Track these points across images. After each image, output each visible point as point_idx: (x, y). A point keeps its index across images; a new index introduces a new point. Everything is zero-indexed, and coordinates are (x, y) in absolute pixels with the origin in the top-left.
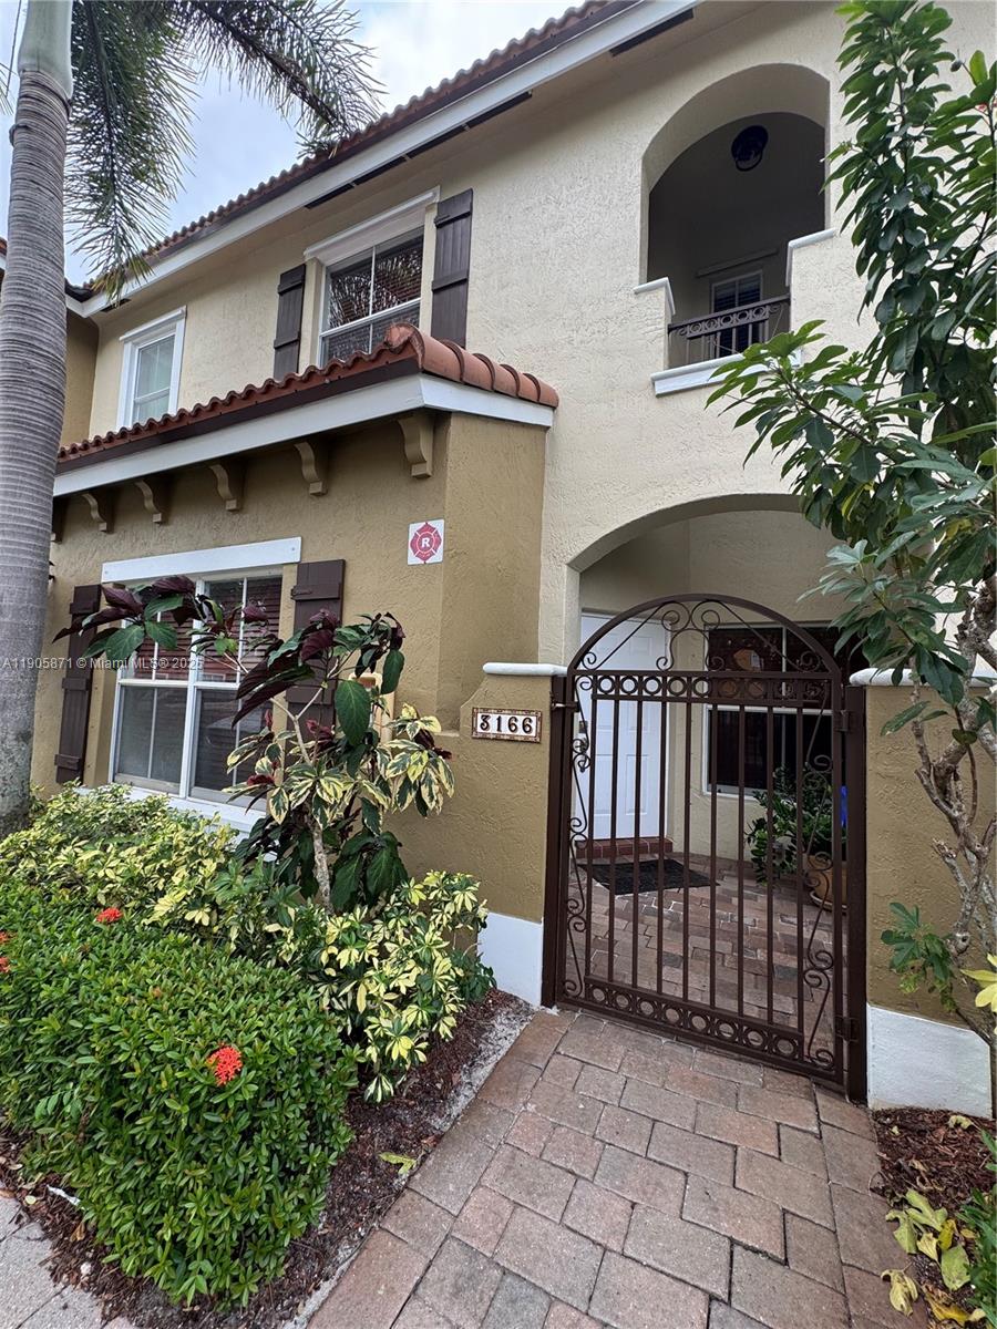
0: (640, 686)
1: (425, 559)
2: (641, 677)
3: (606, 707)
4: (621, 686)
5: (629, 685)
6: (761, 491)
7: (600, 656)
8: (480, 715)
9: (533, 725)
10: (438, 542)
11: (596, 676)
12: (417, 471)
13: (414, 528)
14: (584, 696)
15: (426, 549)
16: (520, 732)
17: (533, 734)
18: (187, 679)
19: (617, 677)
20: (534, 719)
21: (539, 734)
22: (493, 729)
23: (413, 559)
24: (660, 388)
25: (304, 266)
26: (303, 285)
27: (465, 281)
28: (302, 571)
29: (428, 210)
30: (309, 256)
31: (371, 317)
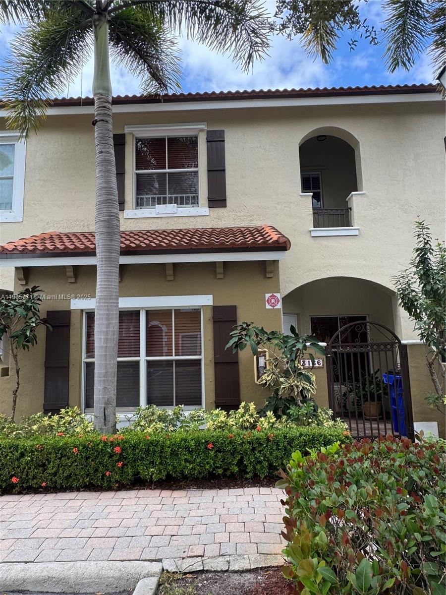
1: (273, 307)
6: (350, 276)
8: (301, 361)
9: (321, 362)
10: (279, 301)
12: (268, 275)
13: (267, 296)
15: (273, 303)
16: (317, 365)
17: (321, 365)
18: (139, 356)
20: (321, 360)
21: (323, 365)
22: (307, 365)
23: (268, 307)
24: (313, 234)
25: (124, 135)
26: (124, 144)
27: (224, 170)
28: (216, 309)
29: (201, 130)
30: (127, 130)
31: (167, 170)
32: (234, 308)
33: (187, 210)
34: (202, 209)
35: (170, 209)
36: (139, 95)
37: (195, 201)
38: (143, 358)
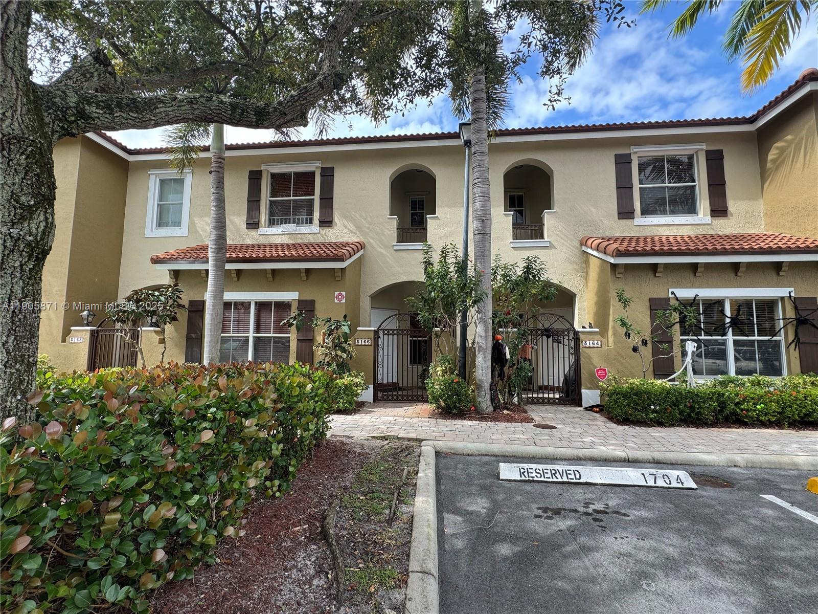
0: (393, 332)
1: (340, 301)
2: (393, 330)
3: (386, 337)
4: (388, 332)
5: (391, 332)
7: (384, 326)
8: (357, 340)
9: (370, 342)
10: (344, 297)
11: (384, 330)
12: (337, 279)
13: (336, 293)
14: (381, 335)
15: (340, 299)
16: (367, 343)
17: (369, 344)
18: (249, 333)
19: (388, 330)
20: (369, 340)
21: (371, 344)
23: (336, 301)
24: (395, 248)
25: (261, 171)
26: (261, 178)
27: (332, 198)
28: (301, 302)
29: (317, 168)
30: (263, 168)
31: (292, 198)
32: (314, 301)
33: (304, 229)
34: (315, 228)
35: (291, 227)
36: (268, 142)
37: (310, 221)
38: (251, 335)
